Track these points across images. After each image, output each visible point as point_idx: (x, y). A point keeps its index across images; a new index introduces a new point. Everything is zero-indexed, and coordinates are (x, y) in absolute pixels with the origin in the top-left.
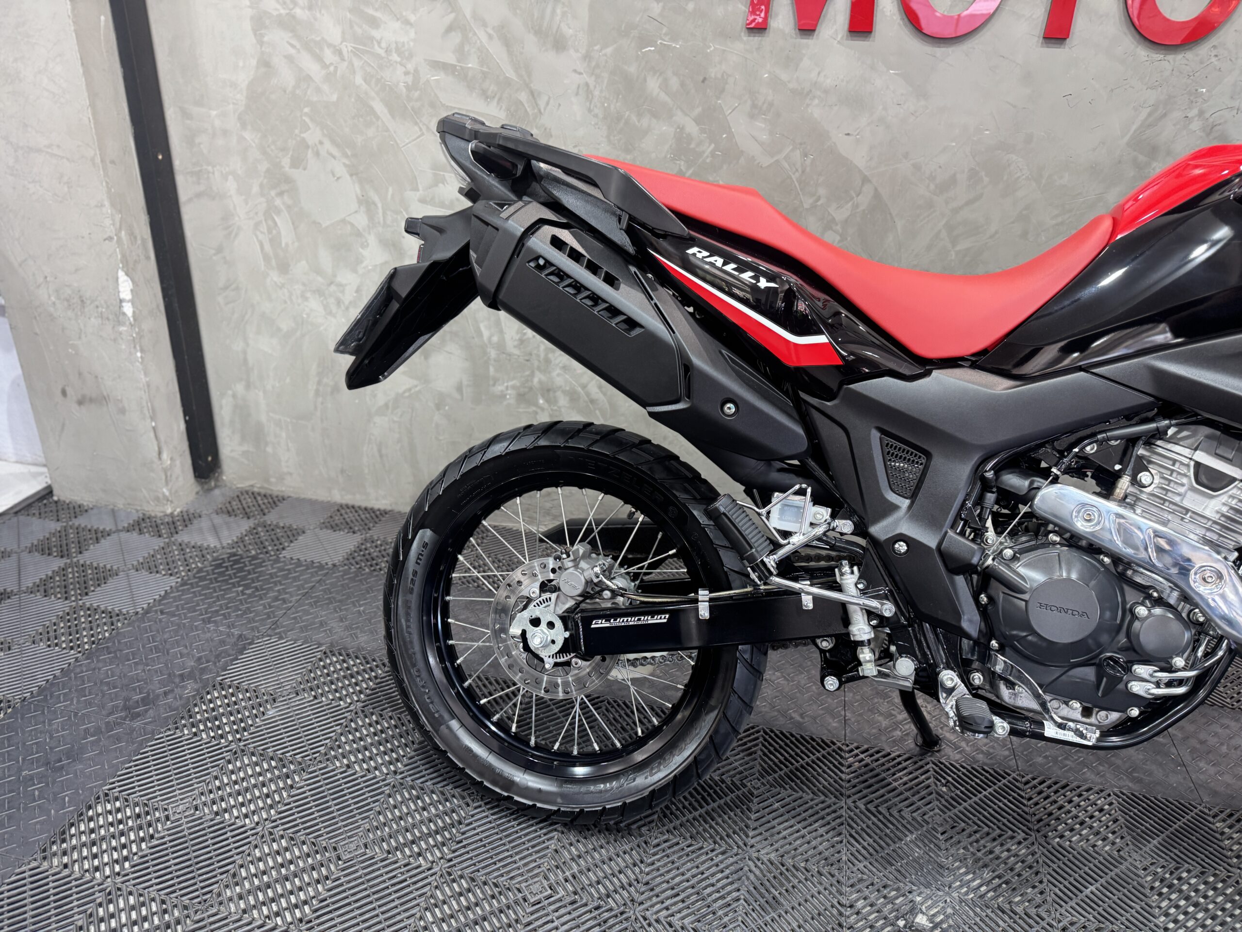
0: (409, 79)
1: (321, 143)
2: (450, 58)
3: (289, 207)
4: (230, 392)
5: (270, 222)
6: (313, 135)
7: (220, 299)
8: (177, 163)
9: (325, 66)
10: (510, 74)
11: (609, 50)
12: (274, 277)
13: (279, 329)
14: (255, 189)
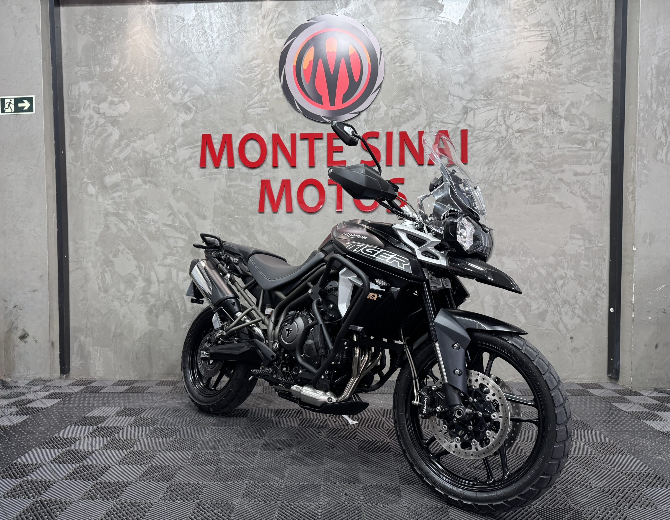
0: (156, 229)
1: (124, 249)
2: (170, 223)
3: (110, 271)
4: (78, 340)
5: (103, 276)
6: (121, 247)
7: (80, 305)
8: (70, 259)
9: (128, 226)
10: (189, 226)
11: (220, 219)
12: (102, 294)
13: (101, 313)
14: (99, 265)
